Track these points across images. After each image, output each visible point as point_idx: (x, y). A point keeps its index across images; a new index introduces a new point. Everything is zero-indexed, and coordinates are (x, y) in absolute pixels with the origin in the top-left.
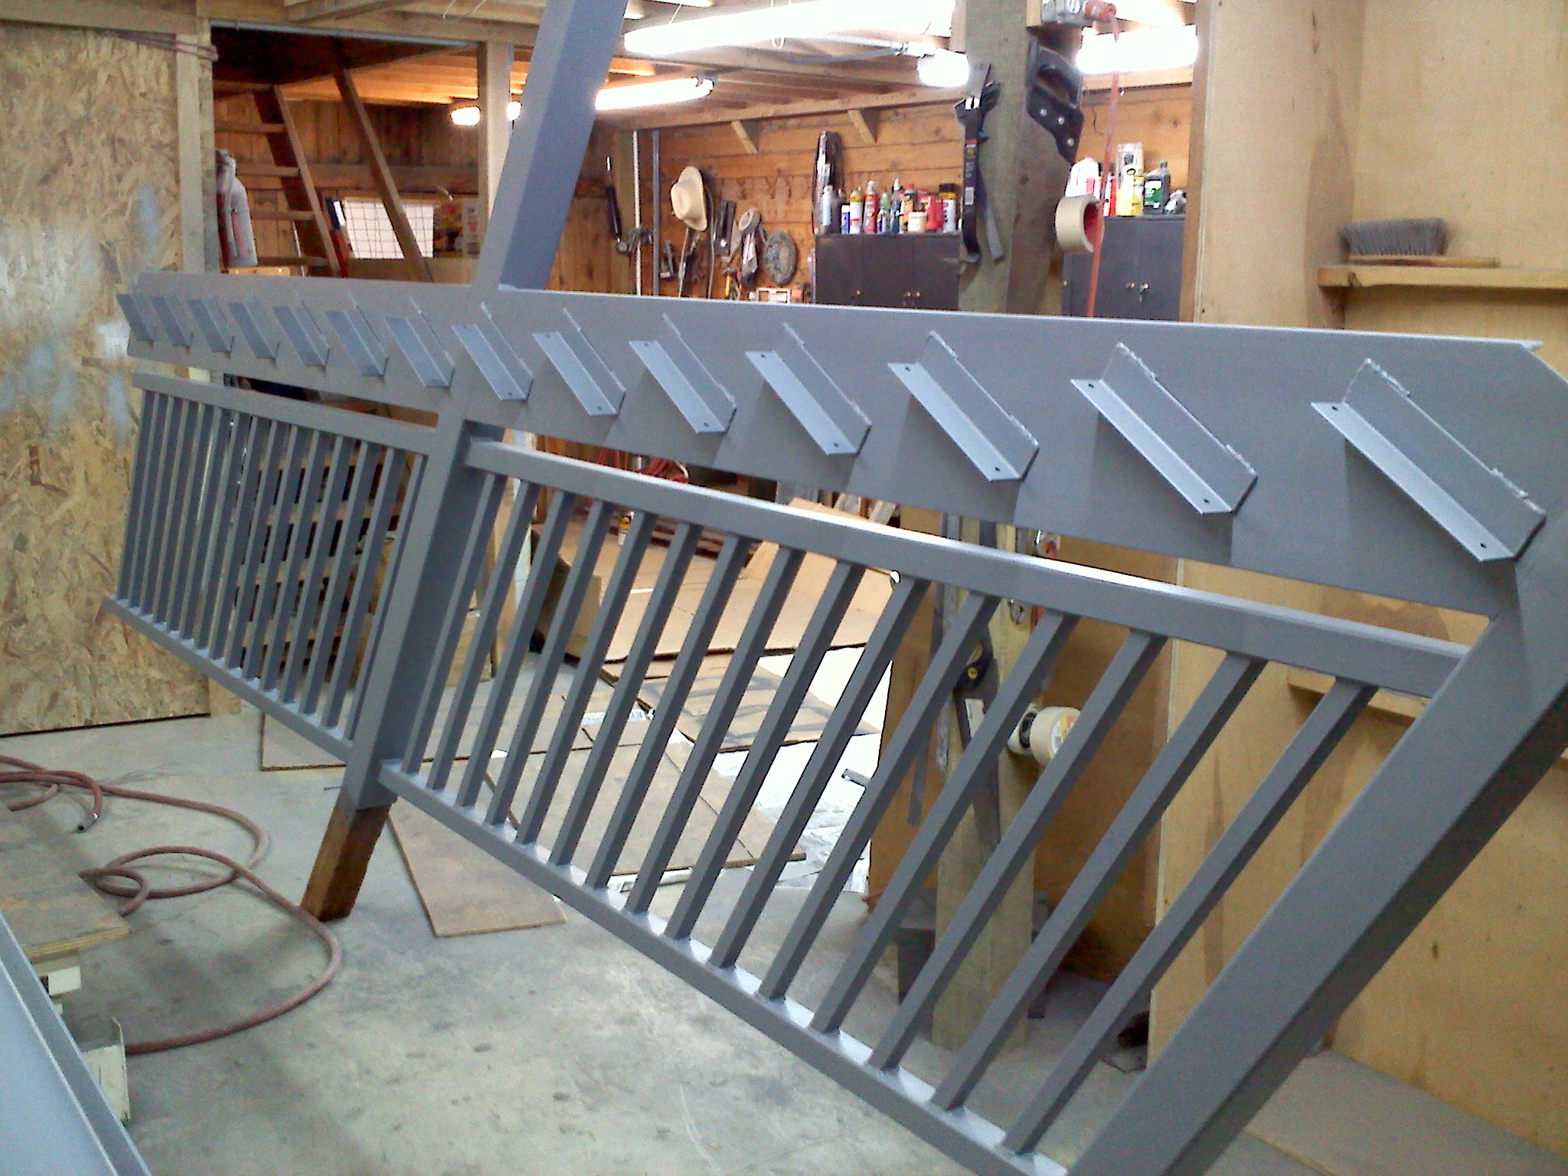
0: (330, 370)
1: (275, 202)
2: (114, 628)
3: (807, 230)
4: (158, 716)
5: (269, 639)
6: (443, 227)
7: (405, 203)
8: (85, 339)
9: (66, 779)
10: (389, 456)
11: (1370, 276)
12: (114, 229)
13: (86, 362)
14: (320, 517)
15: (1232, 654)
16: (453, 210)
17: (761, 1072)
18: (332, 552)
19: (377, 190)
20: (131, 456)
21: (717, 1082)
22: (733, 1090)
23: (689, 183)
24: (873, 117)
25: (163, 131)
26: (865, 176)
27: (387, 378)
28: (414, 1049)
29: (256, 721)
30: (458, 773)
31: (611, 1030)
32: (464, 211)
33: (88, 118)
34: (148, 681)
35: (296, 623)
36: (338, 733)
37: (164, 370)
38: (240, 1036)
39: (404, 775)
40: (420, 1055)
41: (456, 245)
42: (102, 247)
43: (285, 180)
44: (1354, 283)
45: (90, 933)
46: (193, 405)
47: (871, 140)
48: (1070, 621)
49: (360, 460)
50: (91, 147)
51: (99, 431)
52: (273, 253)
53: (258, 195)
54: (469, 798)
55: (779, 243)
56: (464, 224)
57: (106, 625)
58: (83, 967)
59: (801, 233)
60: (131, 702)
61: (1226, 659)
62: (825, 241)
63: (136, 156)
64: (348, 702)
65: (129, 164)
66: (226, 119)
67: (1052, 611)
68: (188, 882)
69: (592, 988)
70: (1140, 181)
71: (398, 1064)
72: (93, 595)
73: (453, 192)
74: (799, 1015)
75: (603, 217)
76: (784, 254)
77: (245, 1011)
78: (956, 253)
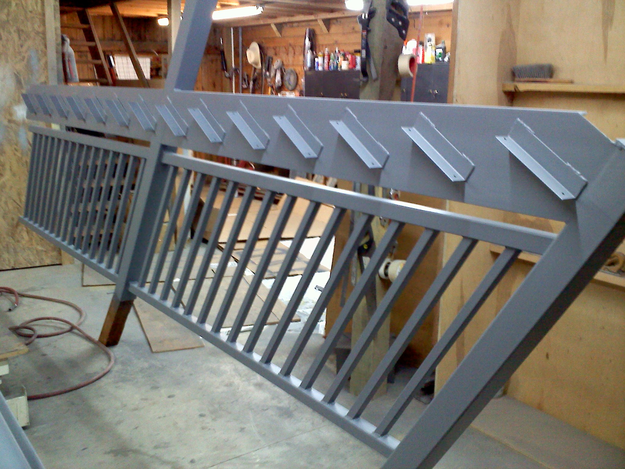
0: (107, 124)
1: (86, 56)
2: (22, 229)
3: (301, 68)
4: (42, 265)
5: (84, 234)
6: (155, 66)
7: (139, 58)
8: (9, 112)
9: (4, 290)
10: (131, 159)
11: (523, 87)
12: (20, 66)
13: (10, 121)
14: (104, 185)
15: (465, 238)
16: (158, 59)
17: (281, 405)
18: (109, 198)
19: (127, 52)
20: (29, 160)
21: (265, 409)
22: (270, 412)
23: (254, 50)
24: (328, 23)
25: (39, 27)
26: (324, 47)
27: (130, 127)
28: (143, 397)
29: (80, 266)
30: (160, 287)
31: (223, 389)
32: (163, 61)
33: (8, 22)
34: (37, 251)
35: (95, 227)
36: (112, 271)
37: (41, 125)
38: (74, 392)
39: (139, 288)
40: (146, 399)
41: (160, 74)
42: (15, 74)
43: (90, 47)
44: (517, 90)
45: (12, 351)
46: (53, 139)
47: (327, 31)
48: (402, 225)
49: (120, 161)
50: (10, 33)
51: (15, 149)
52: (87, 77)
53: (79, 54)
54: (165, 297)
55: (290, 74)
56: (163, 66)
57: (20, 228)
58: (10, 365)
59: (299, 69)
60: (30, 259)
61: (463, 240)
62: (309, 73)
63: (28, 36)
64: (116, 259)
65: (25, 40)
66: (66, 22)
67: (395, 221)
68: (52, 331)
69: (215, 372)
70: (434, 49)
71: (137, 403)
72: (14, 216)
73: (159, 52)
74: (295, 382)
75: (219, 63)
76: (292, 79)
77: (76, 382)
78: (359, 77)
